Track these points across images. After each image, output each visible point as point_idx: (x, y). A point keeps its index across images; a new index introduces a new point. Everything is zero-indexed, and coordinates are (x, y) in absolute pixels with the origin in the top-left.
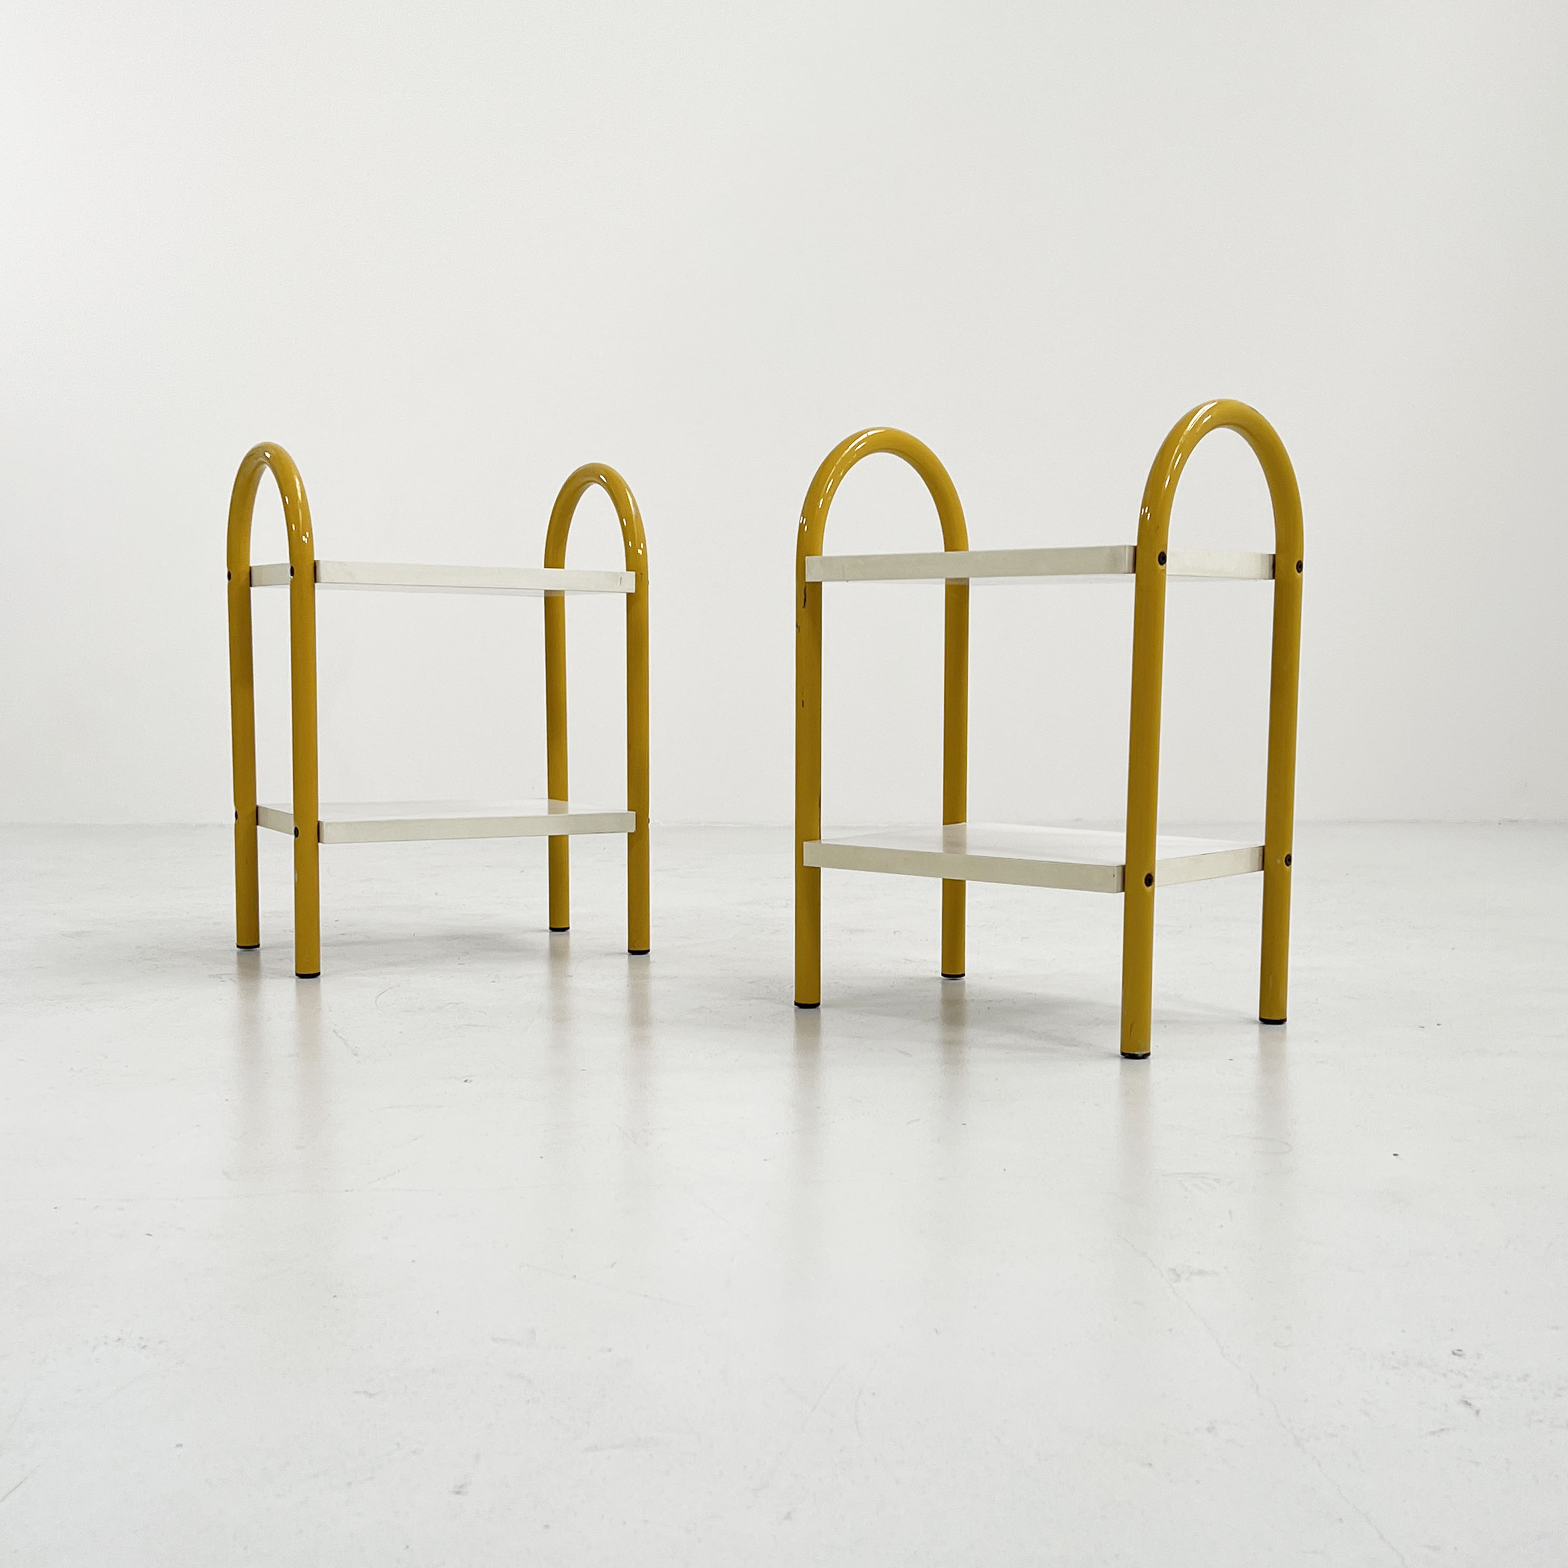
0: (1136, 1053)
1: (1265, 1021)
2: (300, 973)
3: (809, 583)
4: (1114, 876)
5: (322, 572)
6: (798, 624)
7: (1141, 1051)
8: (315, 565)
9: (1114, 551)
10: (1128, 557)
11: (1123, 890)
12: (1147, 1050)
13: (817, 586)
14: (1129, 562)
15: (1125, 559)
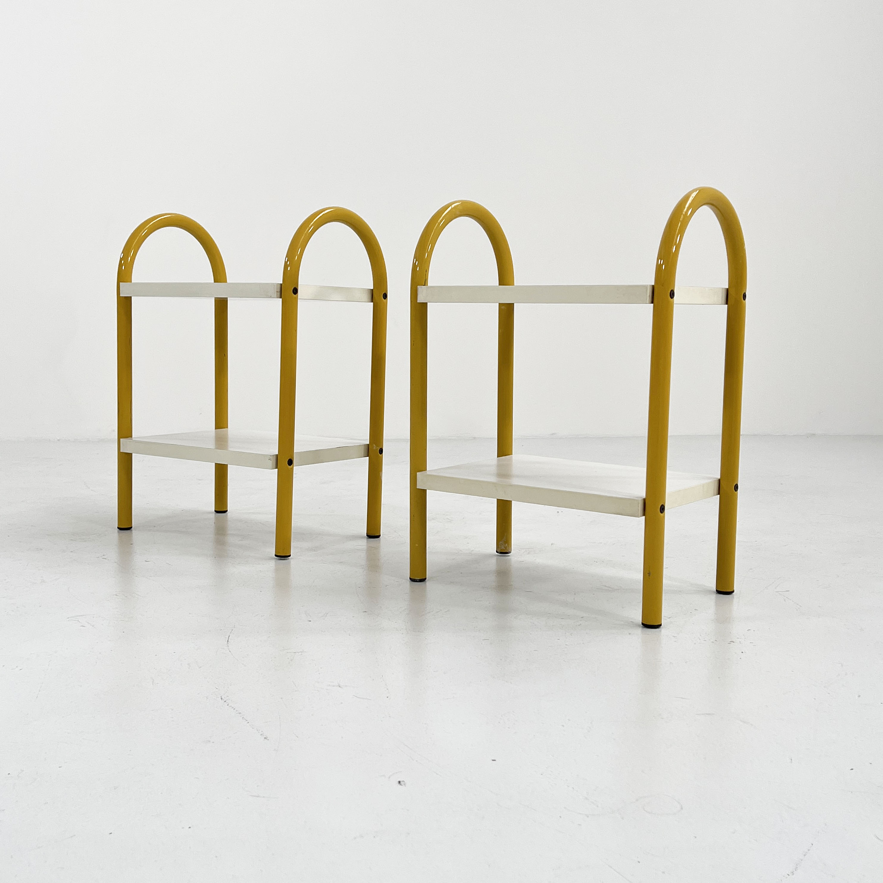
1: (719, 592)
11: (644, 515)
14: (649, 296)
15: (647, 294)
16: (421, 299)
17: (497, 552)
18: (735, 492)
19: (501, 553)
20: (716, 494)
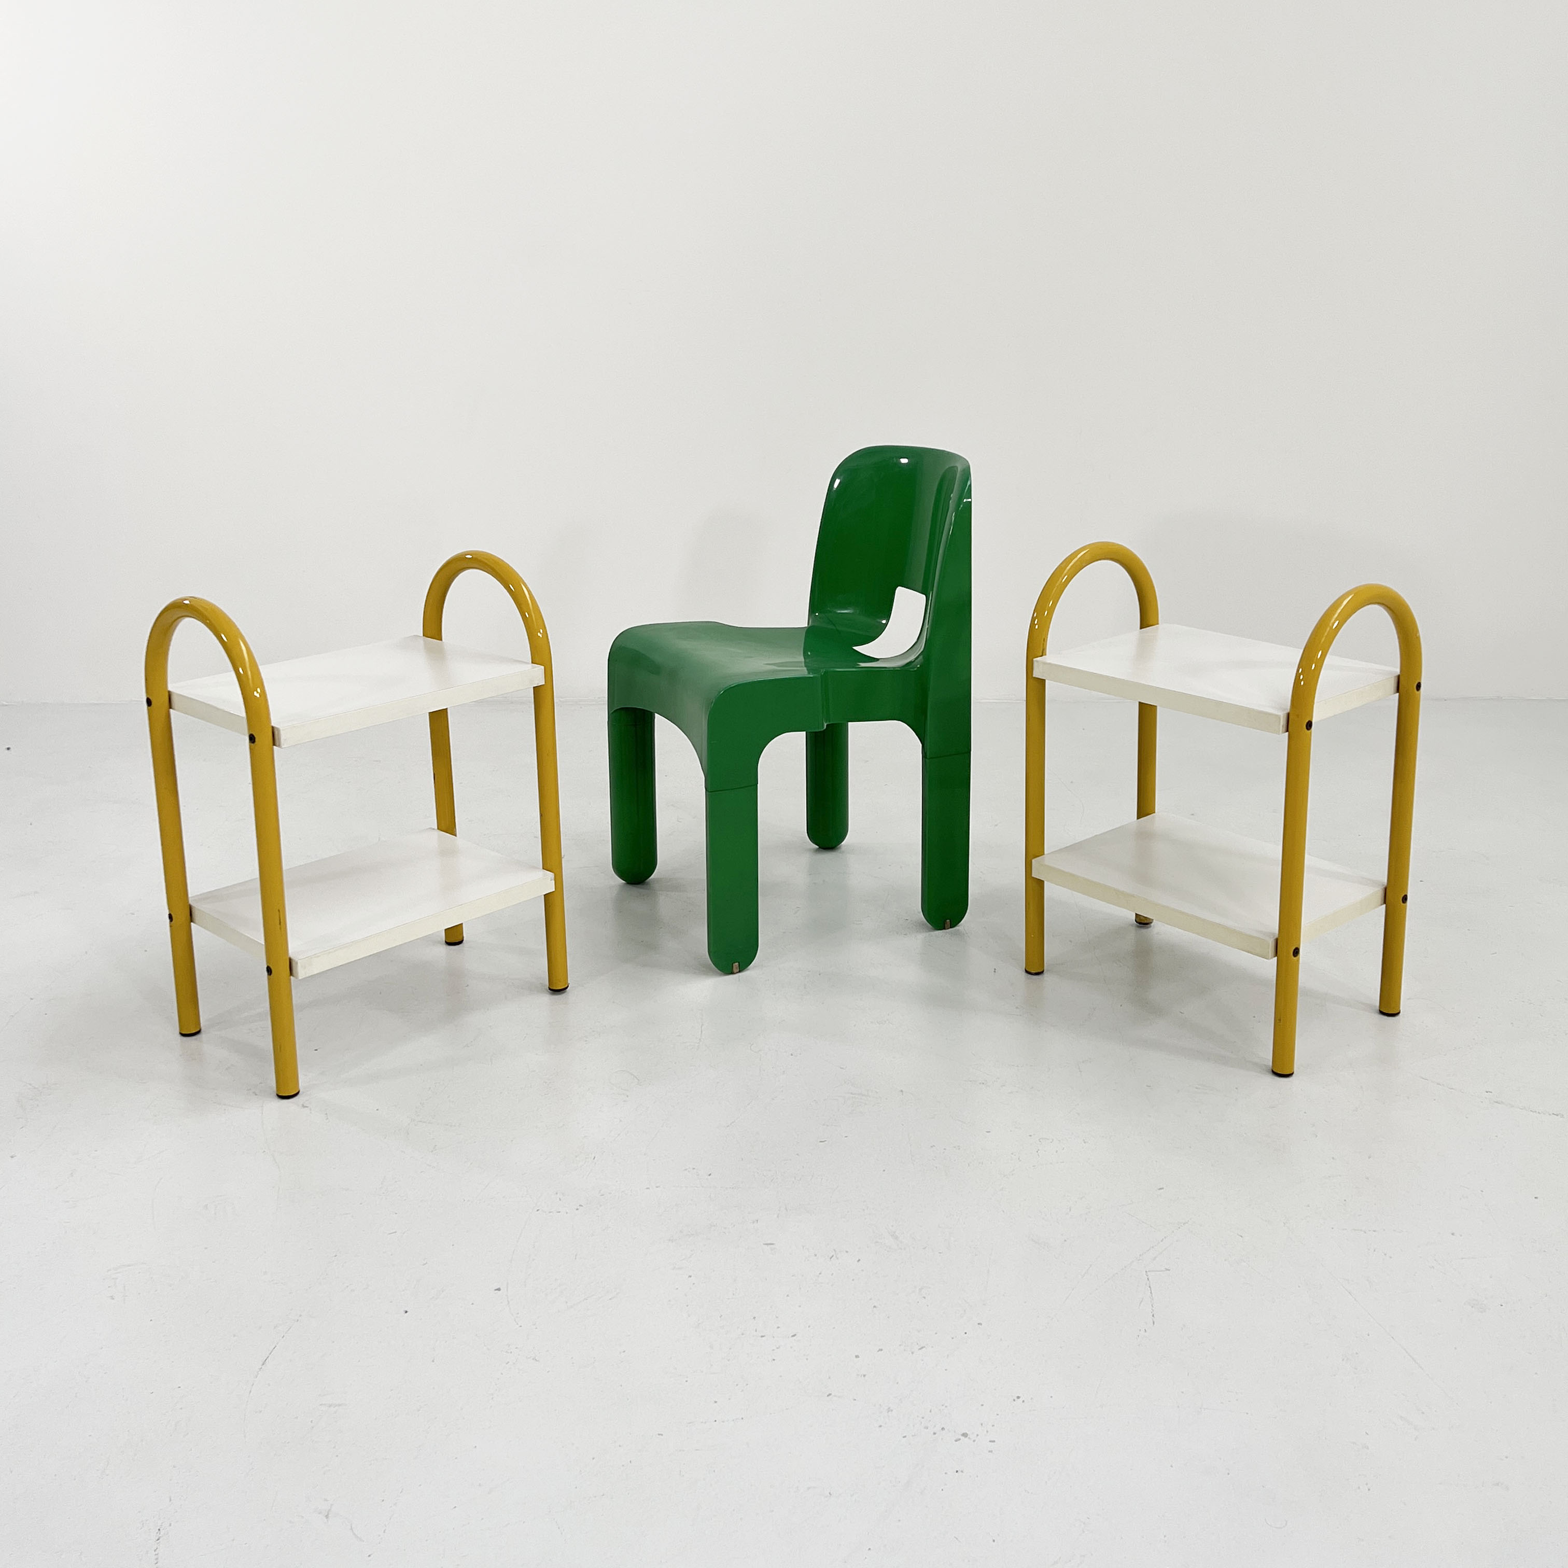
9: (1271, 717)
10: (1282, 722)
14: (1283, 726)
15: (1280, 724)
16: (1037, 674)
17: (1136, 921)
18: (1402, 904)
19: (1140, 923)
20: (1380, 903)
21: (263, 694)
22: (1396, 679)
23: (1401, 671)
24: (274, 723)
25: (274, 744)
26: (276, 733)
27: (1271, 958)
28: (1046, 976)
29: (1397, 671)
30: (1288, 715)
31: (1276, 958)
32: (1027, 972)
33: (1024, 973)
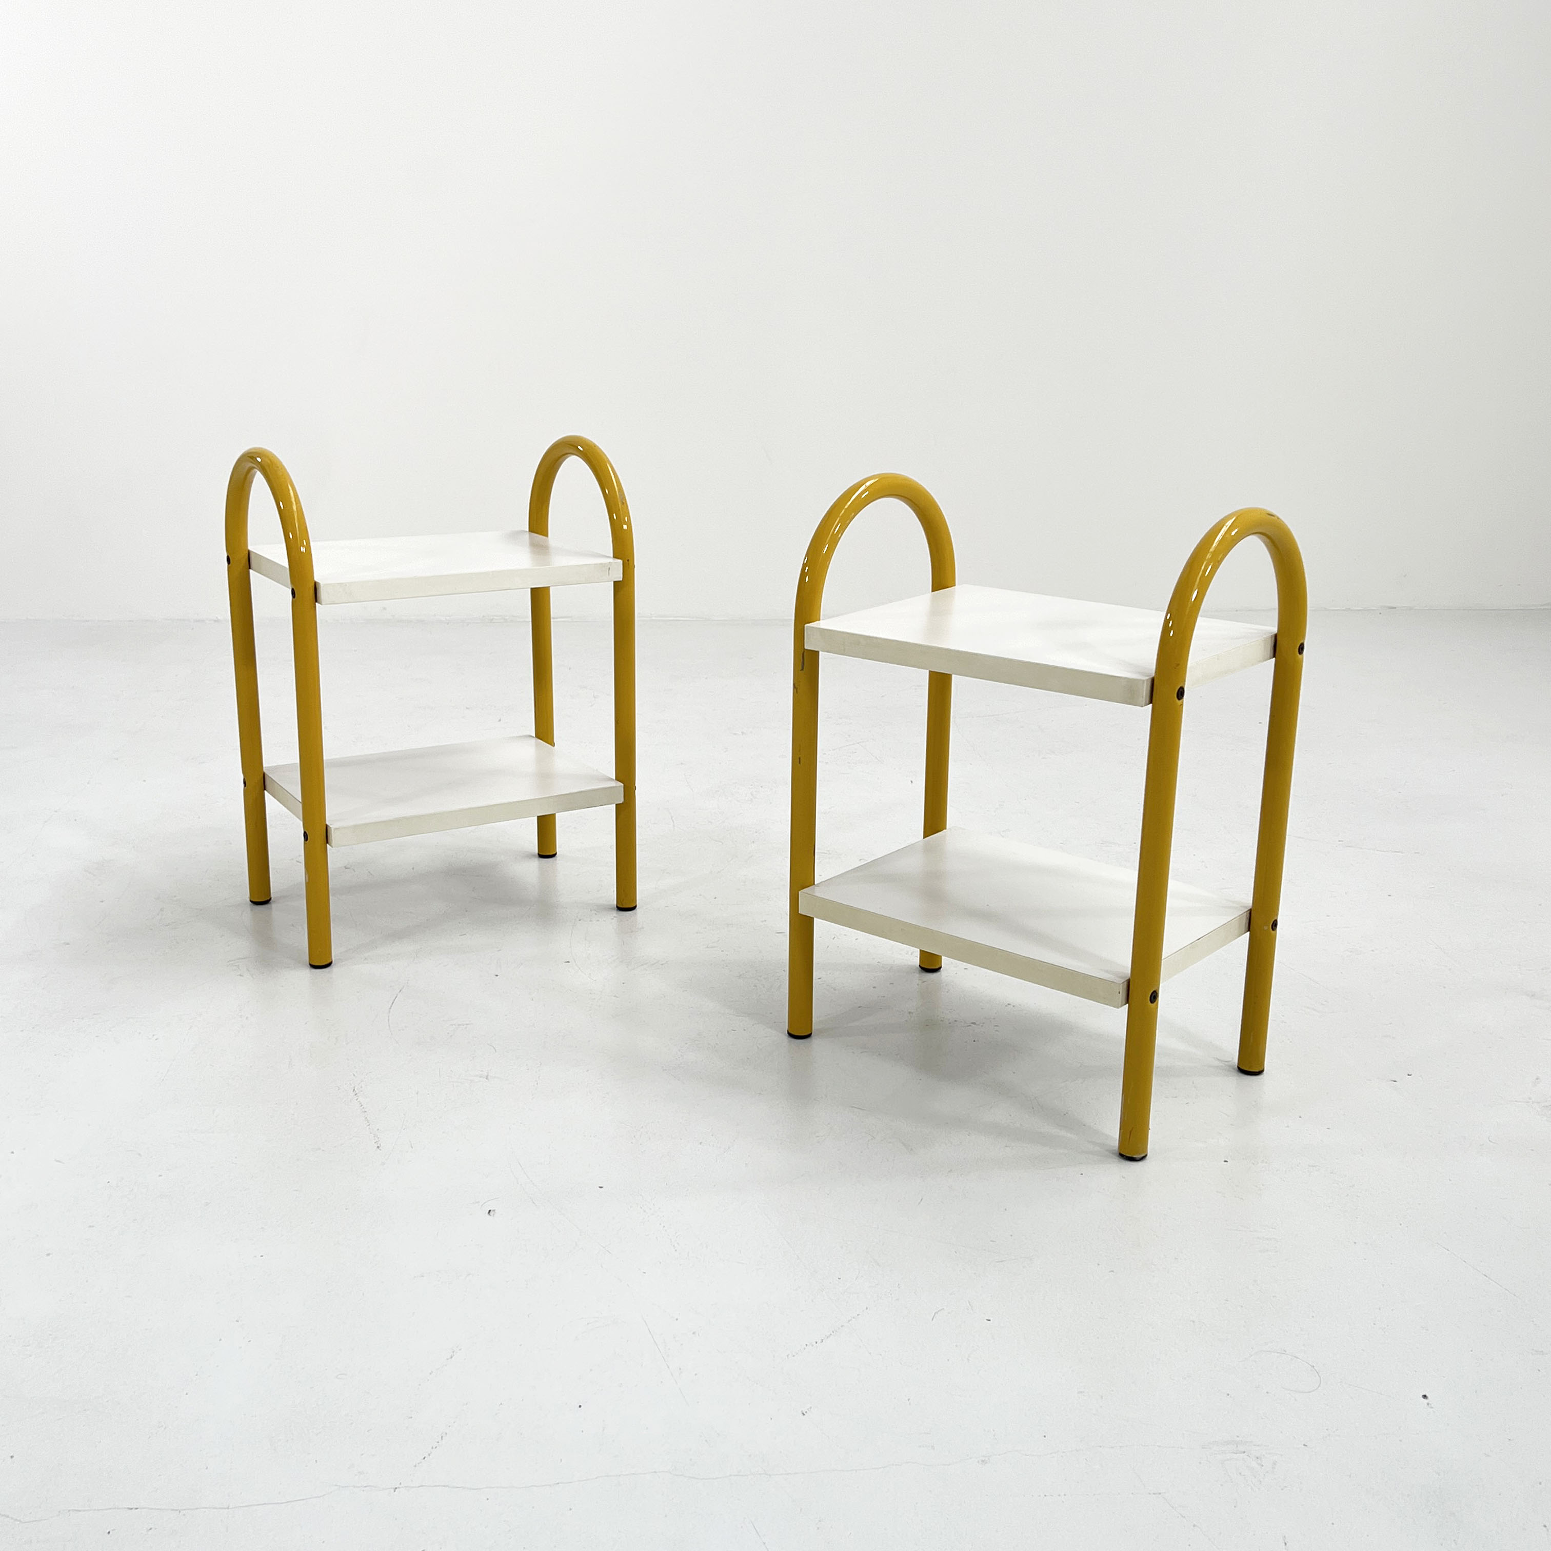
0: (1134, 1156)
1: (1241, 1070)
2: (313, 964)
3: (806, 650)
4: (1119, 993)
5: (323, 594)
6: (796, 686)
7: (1140, 1154)
8: (316, 588)
9: (1130, 684)
10: (1145, 690)
11: (1127, 1001)
12: (1143, 1152)
13: (815, 654)
18: (1271, 931)
21: (308, 547)
22: (1273, 638)
23: (1278, 631)
24: (316, 579)
25: (316, 601)
26: (317, 586)
27: (1121, 1006)
28: (815, 1041)
29: (1275, 630)
30: (1153, 680)
31: (1127, 1005)
32: (791, 1035)
33: (786, 1038)
